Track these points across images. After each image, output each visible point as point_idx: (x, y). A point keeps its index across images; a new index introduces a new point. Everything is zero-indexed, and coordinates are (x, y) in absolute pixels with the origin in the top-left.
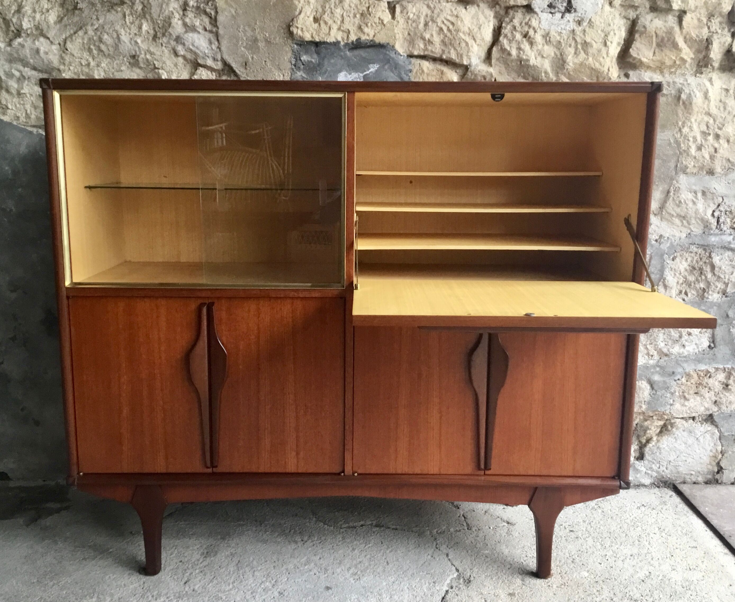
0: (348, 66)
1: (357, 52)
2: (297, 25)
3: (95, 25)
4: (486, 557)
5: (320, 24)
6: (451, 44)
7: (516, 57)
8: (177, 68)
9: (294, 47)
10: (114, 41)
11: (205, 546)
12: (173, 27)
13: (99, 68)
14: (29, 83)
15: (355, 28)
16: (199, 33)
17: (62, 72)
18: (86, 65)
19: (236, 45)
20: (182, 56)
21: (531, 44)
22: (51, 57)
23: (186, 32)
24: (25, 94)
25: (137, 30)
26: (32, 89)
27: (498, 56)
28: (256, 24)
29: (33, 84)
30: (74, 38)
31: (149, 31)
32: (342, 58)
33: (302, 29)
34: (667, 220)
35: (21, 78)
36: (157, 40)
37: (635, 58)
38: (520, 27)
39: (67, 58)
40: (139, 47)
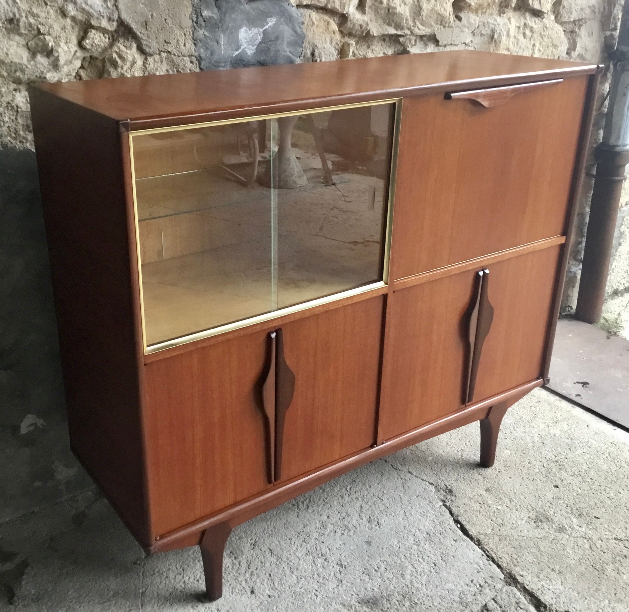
0: (248, 21)
1: (255, 5)
7: (386, 5)
8: (65, 32)
19: (135, 1)
20: (71, 17)
27: (371, 4)
32: (242, 12)
37: (466, 3)
40: (18, 9)
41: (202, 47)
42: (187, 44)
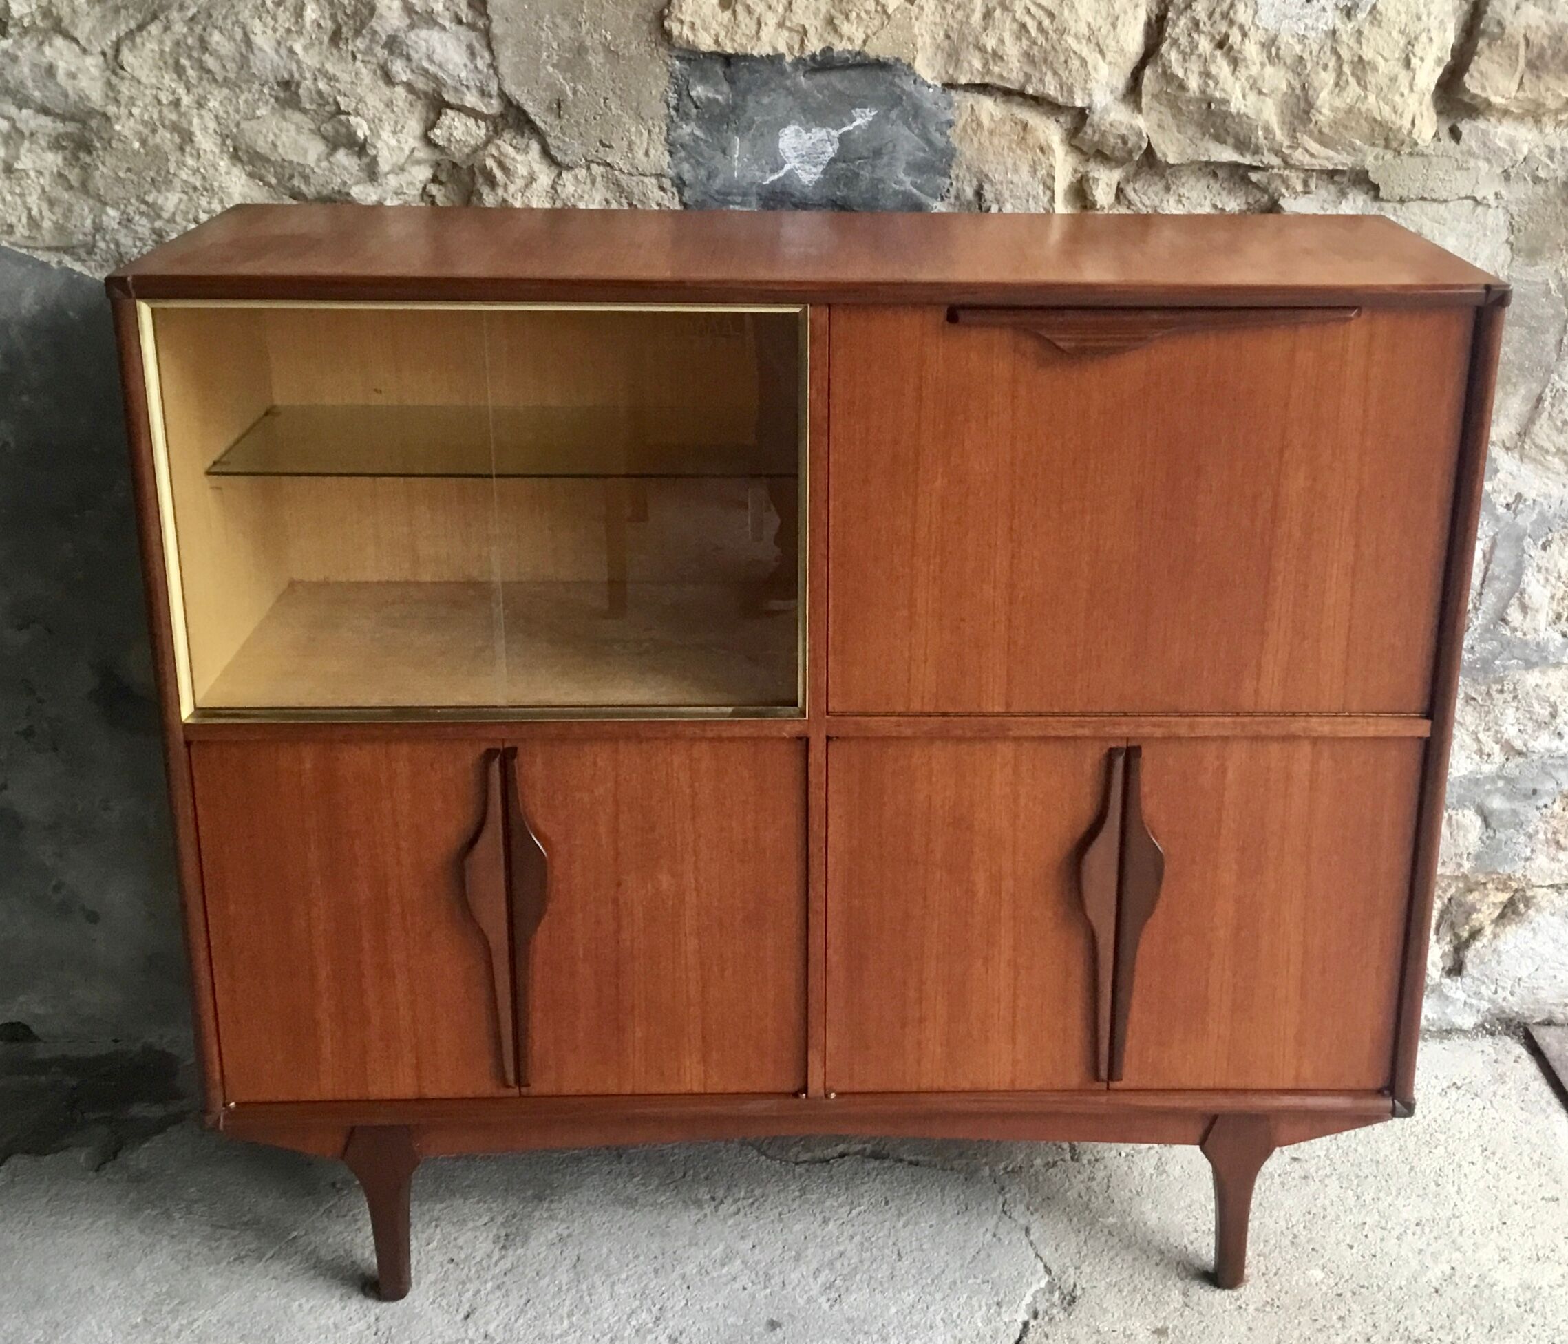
0: (804, 111)
1: (821, 79)
2: (679, 15)
3: (188, 8)
4: (1110, 1233)
5: (734, 12)
6: (1045, 61)
7: (1197, 94)
8: (393, 111)
9: (674, 65)
10: (238, 47)
11: (500, 1219)
12: (381, 16)
13: (204, 112)
14: (34, 146)
15: (819, 23)
16: (444, 28)
17: (113, 120)
18: (171, 103)
19: (535, 61)
20: (402, 82)
21: (1235, 62)
22: (84, 83)
23: (412, 27)
24: (24, 170)
25: (293, 20)
26: (41, 160)
27: (1157, 89)
28: (582, 11)
29: (42, 149)
30: (138, 40)
31: (322, 22)
32: (790, 92)
33: (693, 24)
34: (1535, 460)
35: (13, 135)
36: (342, 45)
37: (1475, 96)
38: (1208, 24)
39: (125, 89)
40: (298, 62)
41: (686, 160)
42: (652, 152)
